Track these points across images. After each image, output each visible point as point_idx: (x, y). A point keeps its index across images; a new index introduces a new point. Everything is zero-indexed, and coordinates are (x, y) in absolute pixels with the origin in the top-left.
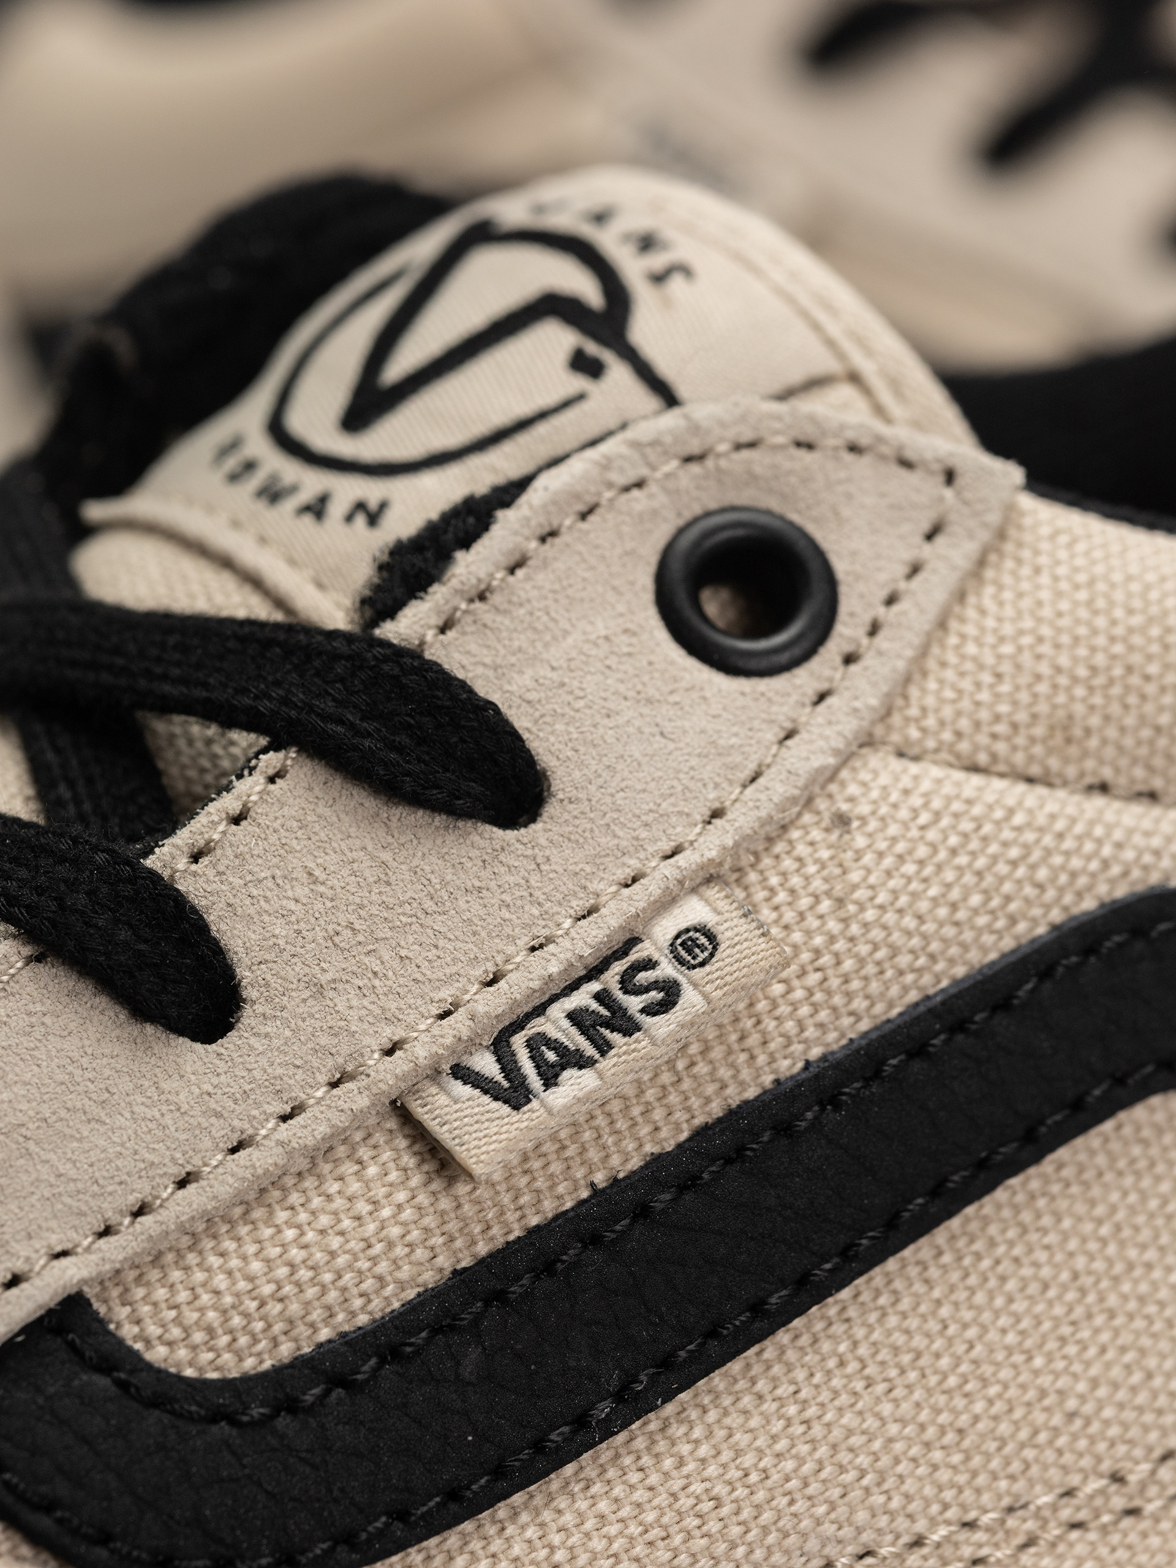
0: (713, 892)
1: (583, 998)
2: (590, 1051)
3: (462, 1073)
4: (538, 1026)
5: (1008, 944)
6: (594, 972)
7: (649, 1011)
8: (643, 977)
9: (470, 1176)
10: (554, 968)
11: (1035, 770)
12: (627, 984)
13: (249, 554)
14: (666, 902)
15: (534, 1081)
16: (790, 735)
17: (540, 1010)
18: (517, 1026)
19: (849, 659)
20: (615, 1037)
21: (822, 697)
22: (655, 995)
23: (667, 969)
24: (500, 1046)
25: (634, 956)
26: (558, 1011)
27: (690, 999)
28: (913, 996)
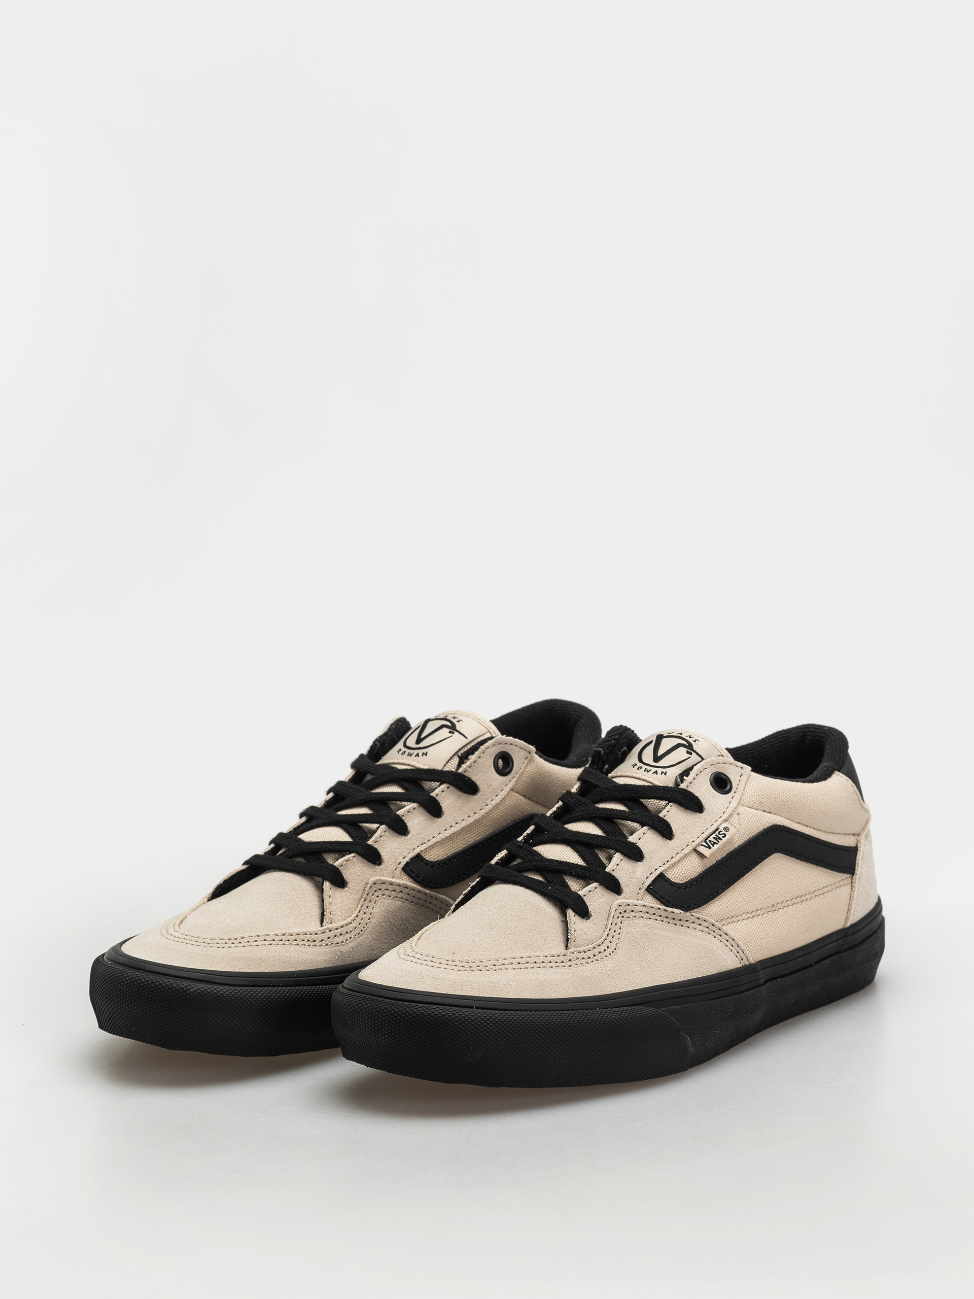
0: (726, 822)
1: (714, 835)
2: (717, 842)
3: (702, 845)
4: (709, 839)
5: (758, 831)
6: (714, 832)
7: (723, 837)
8: (721, 833)
9: (706, 857)
10: (711, 832)
11: (757, 808)
12: (719, 833)
13: (644, 778)
14: (721, 824)
15: (711, 846)
16: (730, 802)
17: (709, 837)
18: (707, 839)
19: (735, 792)
20: (719, 840)
21: (733, 797)
22: (723, 835)
23: (724, 832)
24: (705, 842)
25: (719, 830)
26: (711, 837)
27: (727, 836)
28: (748, 838)
